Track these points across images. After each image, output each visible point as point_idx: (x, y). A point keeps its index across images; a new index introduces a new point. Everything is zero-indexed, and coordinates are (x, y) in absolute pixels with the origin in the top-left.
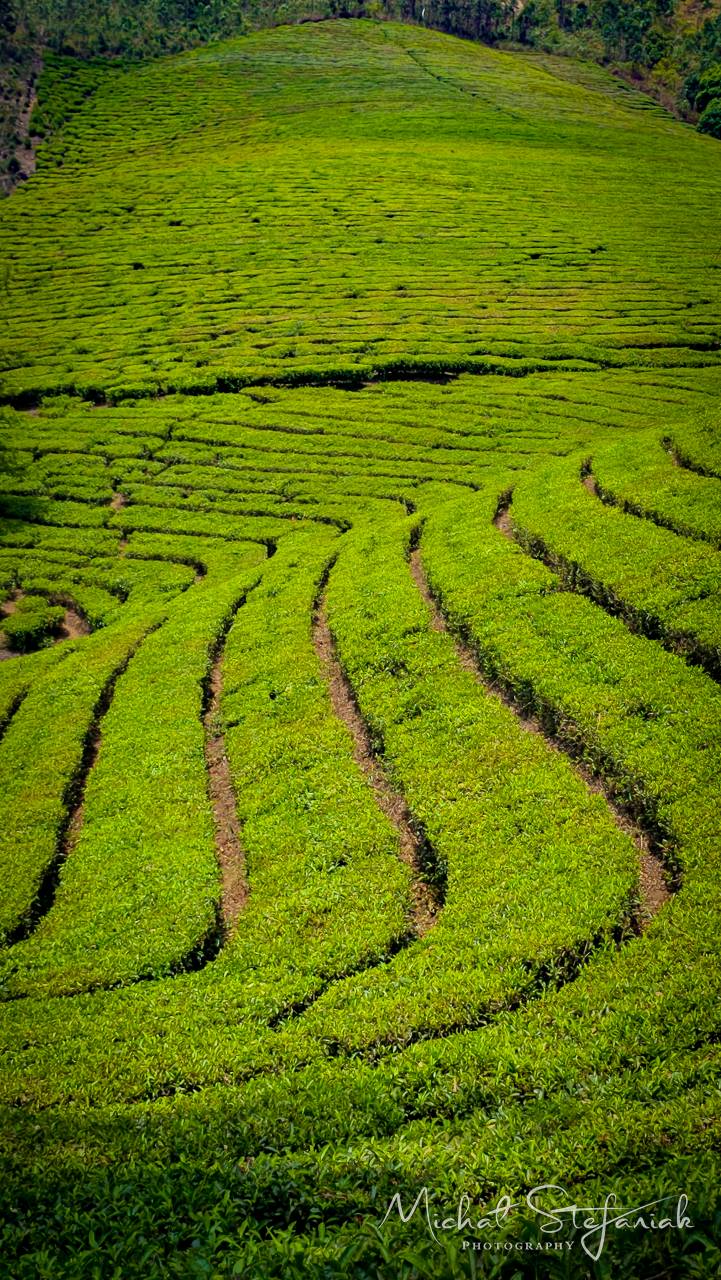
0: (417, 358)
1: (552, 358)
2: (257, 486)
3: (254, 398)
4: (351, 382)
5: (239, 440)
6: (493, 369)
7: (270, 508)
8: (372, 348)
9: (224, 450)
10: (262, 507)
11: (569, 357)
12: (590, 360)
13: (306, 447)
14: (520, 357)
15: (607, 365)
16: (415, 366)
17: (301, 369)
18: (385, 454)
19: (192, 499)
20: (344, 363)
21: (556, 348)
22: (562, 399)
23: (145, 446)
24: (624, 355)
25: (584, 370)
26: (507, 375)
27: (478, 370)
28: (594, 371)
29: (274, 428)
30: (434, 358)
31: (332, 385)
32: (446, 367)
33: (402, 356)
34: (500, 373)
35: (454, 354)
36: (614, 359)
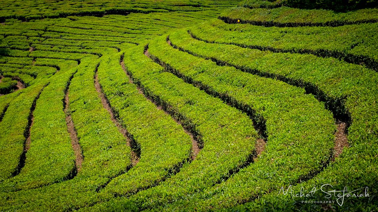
0: (118, 8)
1: (155, 9)
2: (74, 44)
3: (71, 19)
4: (99, 15)
5: (67, 31)
6: (140, 11)
7: (78, 51)
8: (105, 5)
9: (63, 34)
10: (75, 50)
11: (160, 8)
12: (166, 9)
13: (87, 33)
14: (147, 8)
15: (171, 11)
16: (118, 10)
17: (84, 11)
18: (110, 35)
19: (54, 48)
20: (97, 9)
21: (156, 6)
22: (159, 20)
23: (39, 33)
24: (175, 8)
25: (165, 12)
26: (143, 13)
27: (135, 11)
28: (167, 12)
29: (77, 28)
30: (123, 8)
31: (93, 15)
32: (126, 11)
33: (114, 8)
34: (142, 13)
35: (129, 7)
36: (173, 9)
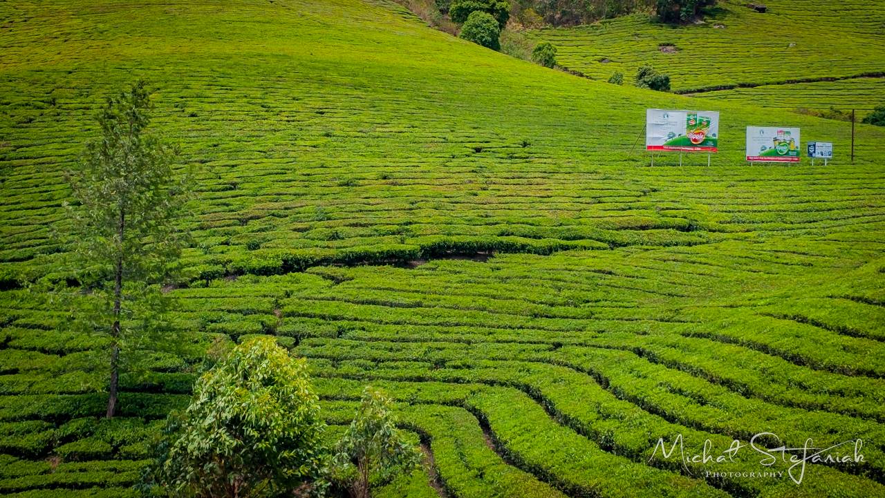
0: (454, 239)
1: (567, 239)
2: (398, 355)
3: (326, 277)
4: (402, 260)
5: (349, 314)
6: (523, 248)
7: (429, 373)
8: (407, 230)
9: (344, 323)
10: (421, 372)
11: (581, 238)
12: (601, 241)
14: (540, 238)
15: (614, 244)
16: (455, 246)
17: (356, 249)
21: (568, 230)
24: (625, 236)
25: (599, 248)
26: (535, 253)
27: (510, 249)
28: (604, 249)
30: (469, 239)
31: (390, 264)
32: (481, 247)
33: (443, 237)
34: (529, 252)
35: (484, 235)
36: (619, 239)
